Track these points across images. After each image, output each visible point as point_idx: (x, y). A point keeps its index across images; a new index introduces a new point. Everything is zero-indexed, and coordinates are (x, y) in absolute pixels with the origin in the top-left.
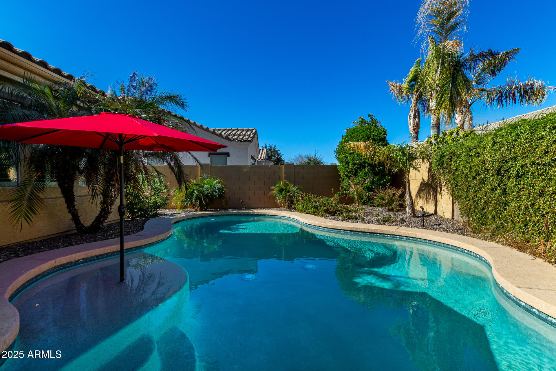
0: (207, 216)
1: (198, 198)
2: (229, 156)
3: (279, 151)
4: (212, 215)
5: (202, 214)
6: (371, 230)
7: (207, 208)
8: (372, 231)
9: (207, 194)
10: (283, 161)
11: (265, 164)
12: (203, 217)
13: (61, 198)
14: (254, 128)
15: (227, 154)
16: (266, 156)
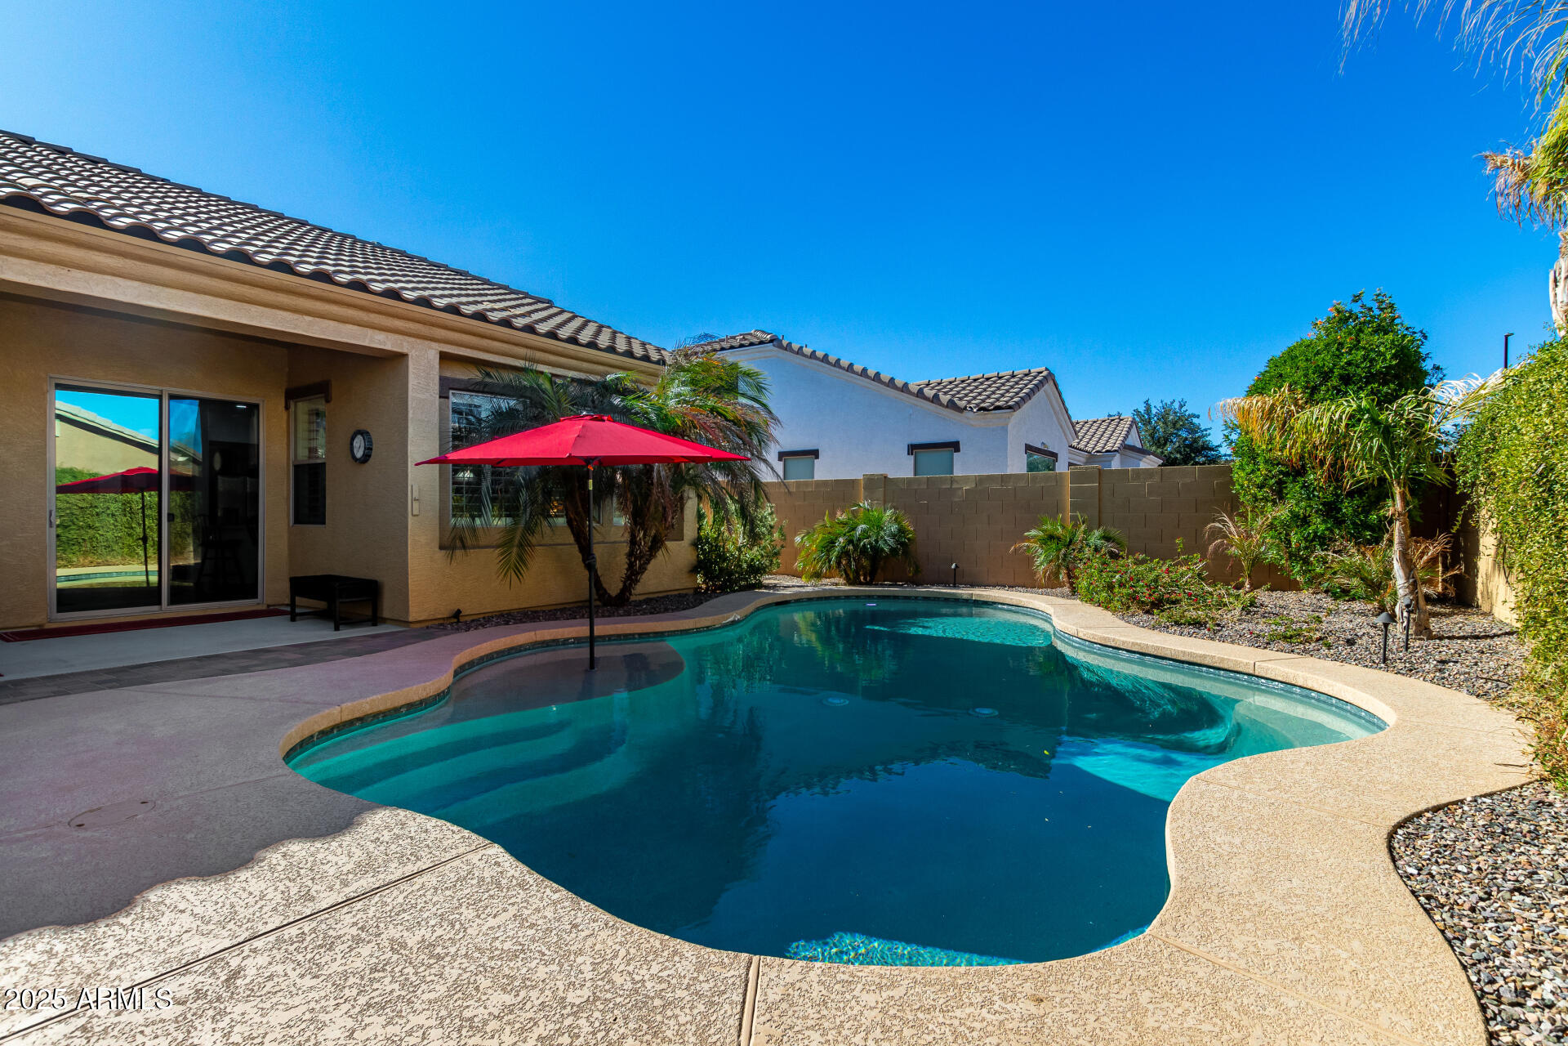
0: (857, 597)
1: (844, 553)
2: (957, 450)
3: (1198, 417)
4: (867, 594)
5: (845, 591)
6: (1190, 654)
7: (872, 580)
8: (1195, 660)
9: (864, 544)
10: (1212, 449)
11: (1122, 463)
12: (847, 597)
13: (570, 544)
14: (1043, 368)
15: (955, 446)
16: (1126, 437)
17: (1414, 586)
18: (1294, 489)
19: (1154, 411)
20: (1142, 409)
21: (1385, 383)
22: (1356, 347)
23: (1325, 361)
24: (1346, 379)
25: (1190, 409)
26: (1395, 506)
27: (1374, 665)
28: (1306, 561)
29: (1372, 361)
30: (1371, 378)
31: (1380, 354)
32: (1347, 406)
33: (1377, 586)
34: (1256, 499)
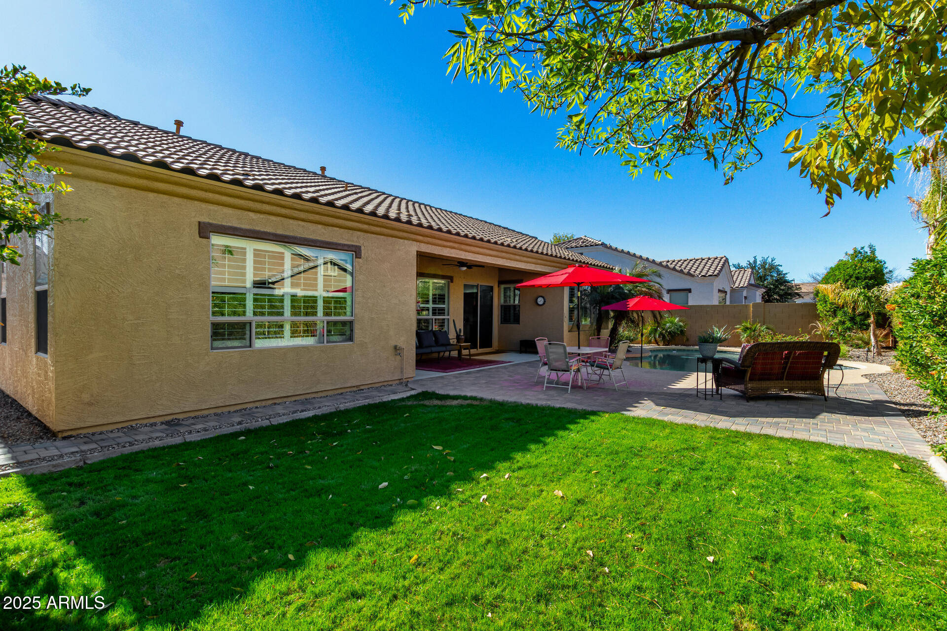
2: (690, 292)
3: (782, 266)
4: (673, 348)
9: (669, 331)
15: (689, 290)
16: (749, 280)
17: (877, 342)
18: (840, 313)
19: (758, 262)
20: (752, 261)
21: (870, 280)
22: (861, 267)
23: (850, 271)
24: (857, 278)
25: (777, 262)
26: (871, 319)
27: (864, 361)
28: (844, 336)
29: (866, 272)
30: (865, 278)
31: (869, 270)
32: (858, 290)
33: (867, 343)
34: (826, 315)
